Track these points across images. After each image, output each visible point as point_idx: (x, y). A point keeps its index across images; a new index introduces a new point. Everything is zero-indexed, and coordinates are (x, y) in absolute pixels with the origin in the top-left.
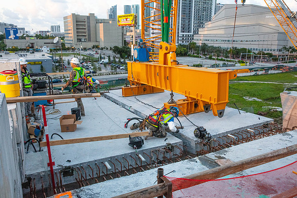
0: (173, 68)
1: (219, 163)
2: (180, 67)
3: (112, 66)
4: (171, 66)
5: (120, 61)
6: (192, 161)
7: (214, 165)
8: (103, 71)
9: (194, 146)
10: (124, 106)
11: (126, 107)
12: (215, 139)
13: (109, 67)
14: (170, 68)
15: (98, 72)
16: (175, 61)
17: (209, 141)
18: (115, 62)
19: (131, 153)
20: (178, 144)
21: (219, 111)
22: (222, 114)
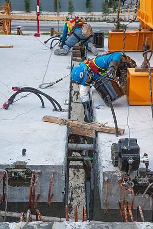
20: (48, 170)
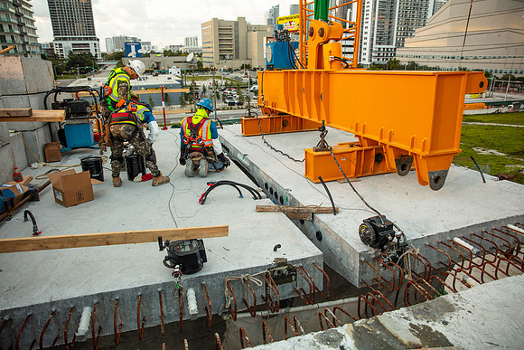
12: (418, 251)
20: (308, 262)
21: (433, 173)
22: (440, 181)
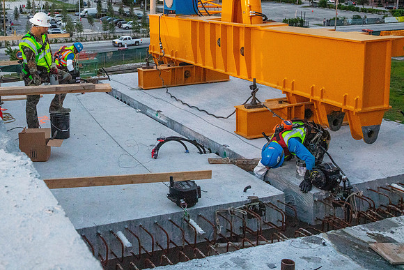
0: (255, 29)
1: (379, 250)
2: (270, 27)
3: (105, 23)
4: (250, 25)
5: (121, 12)
6: (312, 241)
7: (368, 254)
8: (87, 32)
9: (312, 205)
10: (143, 109)
11: (148, 111)
12: (361, 193)
13: (98, 25)
14: (248, 29)
15: (76, 34)
16: (258, 14)
17: (346, 196)
18: (111, 13)
19: (173, 214)
21: (366, 128)
22: (373, 135)
